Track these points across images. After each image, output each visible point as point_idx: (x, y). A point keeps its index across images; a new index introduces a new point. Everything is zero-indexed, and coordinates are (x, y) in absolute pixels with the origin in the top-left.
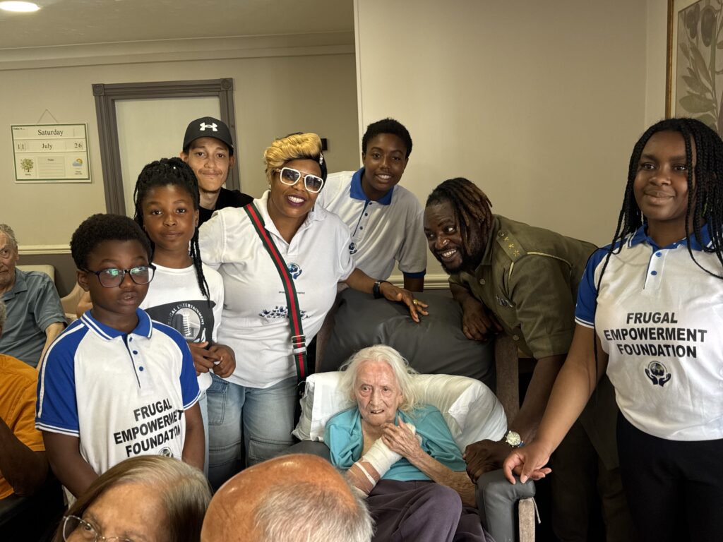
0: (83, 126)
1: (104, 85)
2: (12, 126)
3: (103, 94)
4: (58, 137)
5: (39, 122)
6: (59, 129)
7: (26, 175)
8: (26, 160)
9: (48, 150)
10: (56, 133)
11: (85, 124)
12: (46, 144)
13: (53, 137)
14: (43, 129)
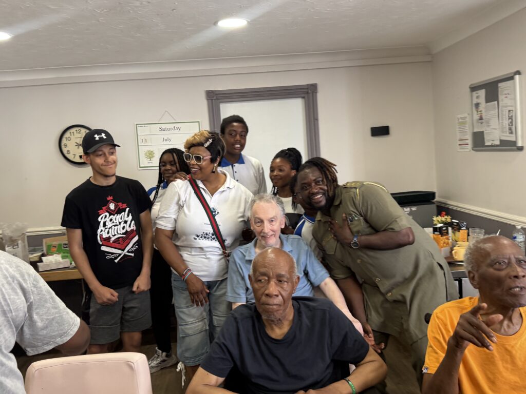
0: (198, 123)
1: (216, 91)
2: (137, 124)
3: (215, 98)
4: (176, 132)
5: (160, 120)
6: (177, 125)
7: (149, 163)
8: (149, 151)
9: (167, 143)
10: (175, 129)
11: (199, 122)
12: (166, 138)
13: (172, 132)
14: (163, 126)
